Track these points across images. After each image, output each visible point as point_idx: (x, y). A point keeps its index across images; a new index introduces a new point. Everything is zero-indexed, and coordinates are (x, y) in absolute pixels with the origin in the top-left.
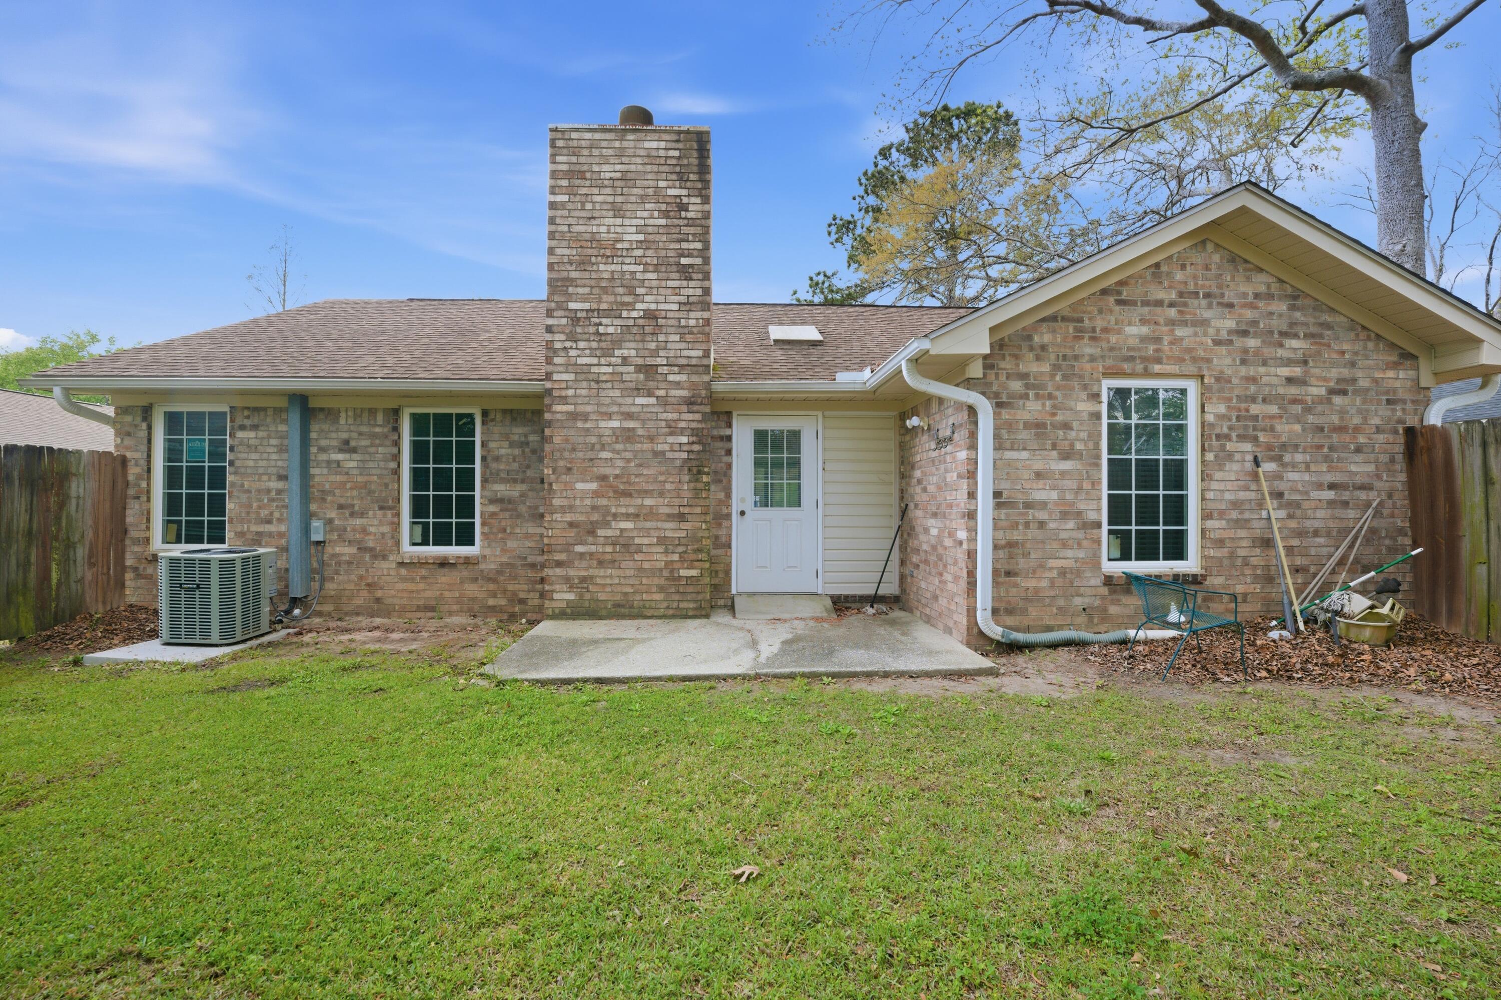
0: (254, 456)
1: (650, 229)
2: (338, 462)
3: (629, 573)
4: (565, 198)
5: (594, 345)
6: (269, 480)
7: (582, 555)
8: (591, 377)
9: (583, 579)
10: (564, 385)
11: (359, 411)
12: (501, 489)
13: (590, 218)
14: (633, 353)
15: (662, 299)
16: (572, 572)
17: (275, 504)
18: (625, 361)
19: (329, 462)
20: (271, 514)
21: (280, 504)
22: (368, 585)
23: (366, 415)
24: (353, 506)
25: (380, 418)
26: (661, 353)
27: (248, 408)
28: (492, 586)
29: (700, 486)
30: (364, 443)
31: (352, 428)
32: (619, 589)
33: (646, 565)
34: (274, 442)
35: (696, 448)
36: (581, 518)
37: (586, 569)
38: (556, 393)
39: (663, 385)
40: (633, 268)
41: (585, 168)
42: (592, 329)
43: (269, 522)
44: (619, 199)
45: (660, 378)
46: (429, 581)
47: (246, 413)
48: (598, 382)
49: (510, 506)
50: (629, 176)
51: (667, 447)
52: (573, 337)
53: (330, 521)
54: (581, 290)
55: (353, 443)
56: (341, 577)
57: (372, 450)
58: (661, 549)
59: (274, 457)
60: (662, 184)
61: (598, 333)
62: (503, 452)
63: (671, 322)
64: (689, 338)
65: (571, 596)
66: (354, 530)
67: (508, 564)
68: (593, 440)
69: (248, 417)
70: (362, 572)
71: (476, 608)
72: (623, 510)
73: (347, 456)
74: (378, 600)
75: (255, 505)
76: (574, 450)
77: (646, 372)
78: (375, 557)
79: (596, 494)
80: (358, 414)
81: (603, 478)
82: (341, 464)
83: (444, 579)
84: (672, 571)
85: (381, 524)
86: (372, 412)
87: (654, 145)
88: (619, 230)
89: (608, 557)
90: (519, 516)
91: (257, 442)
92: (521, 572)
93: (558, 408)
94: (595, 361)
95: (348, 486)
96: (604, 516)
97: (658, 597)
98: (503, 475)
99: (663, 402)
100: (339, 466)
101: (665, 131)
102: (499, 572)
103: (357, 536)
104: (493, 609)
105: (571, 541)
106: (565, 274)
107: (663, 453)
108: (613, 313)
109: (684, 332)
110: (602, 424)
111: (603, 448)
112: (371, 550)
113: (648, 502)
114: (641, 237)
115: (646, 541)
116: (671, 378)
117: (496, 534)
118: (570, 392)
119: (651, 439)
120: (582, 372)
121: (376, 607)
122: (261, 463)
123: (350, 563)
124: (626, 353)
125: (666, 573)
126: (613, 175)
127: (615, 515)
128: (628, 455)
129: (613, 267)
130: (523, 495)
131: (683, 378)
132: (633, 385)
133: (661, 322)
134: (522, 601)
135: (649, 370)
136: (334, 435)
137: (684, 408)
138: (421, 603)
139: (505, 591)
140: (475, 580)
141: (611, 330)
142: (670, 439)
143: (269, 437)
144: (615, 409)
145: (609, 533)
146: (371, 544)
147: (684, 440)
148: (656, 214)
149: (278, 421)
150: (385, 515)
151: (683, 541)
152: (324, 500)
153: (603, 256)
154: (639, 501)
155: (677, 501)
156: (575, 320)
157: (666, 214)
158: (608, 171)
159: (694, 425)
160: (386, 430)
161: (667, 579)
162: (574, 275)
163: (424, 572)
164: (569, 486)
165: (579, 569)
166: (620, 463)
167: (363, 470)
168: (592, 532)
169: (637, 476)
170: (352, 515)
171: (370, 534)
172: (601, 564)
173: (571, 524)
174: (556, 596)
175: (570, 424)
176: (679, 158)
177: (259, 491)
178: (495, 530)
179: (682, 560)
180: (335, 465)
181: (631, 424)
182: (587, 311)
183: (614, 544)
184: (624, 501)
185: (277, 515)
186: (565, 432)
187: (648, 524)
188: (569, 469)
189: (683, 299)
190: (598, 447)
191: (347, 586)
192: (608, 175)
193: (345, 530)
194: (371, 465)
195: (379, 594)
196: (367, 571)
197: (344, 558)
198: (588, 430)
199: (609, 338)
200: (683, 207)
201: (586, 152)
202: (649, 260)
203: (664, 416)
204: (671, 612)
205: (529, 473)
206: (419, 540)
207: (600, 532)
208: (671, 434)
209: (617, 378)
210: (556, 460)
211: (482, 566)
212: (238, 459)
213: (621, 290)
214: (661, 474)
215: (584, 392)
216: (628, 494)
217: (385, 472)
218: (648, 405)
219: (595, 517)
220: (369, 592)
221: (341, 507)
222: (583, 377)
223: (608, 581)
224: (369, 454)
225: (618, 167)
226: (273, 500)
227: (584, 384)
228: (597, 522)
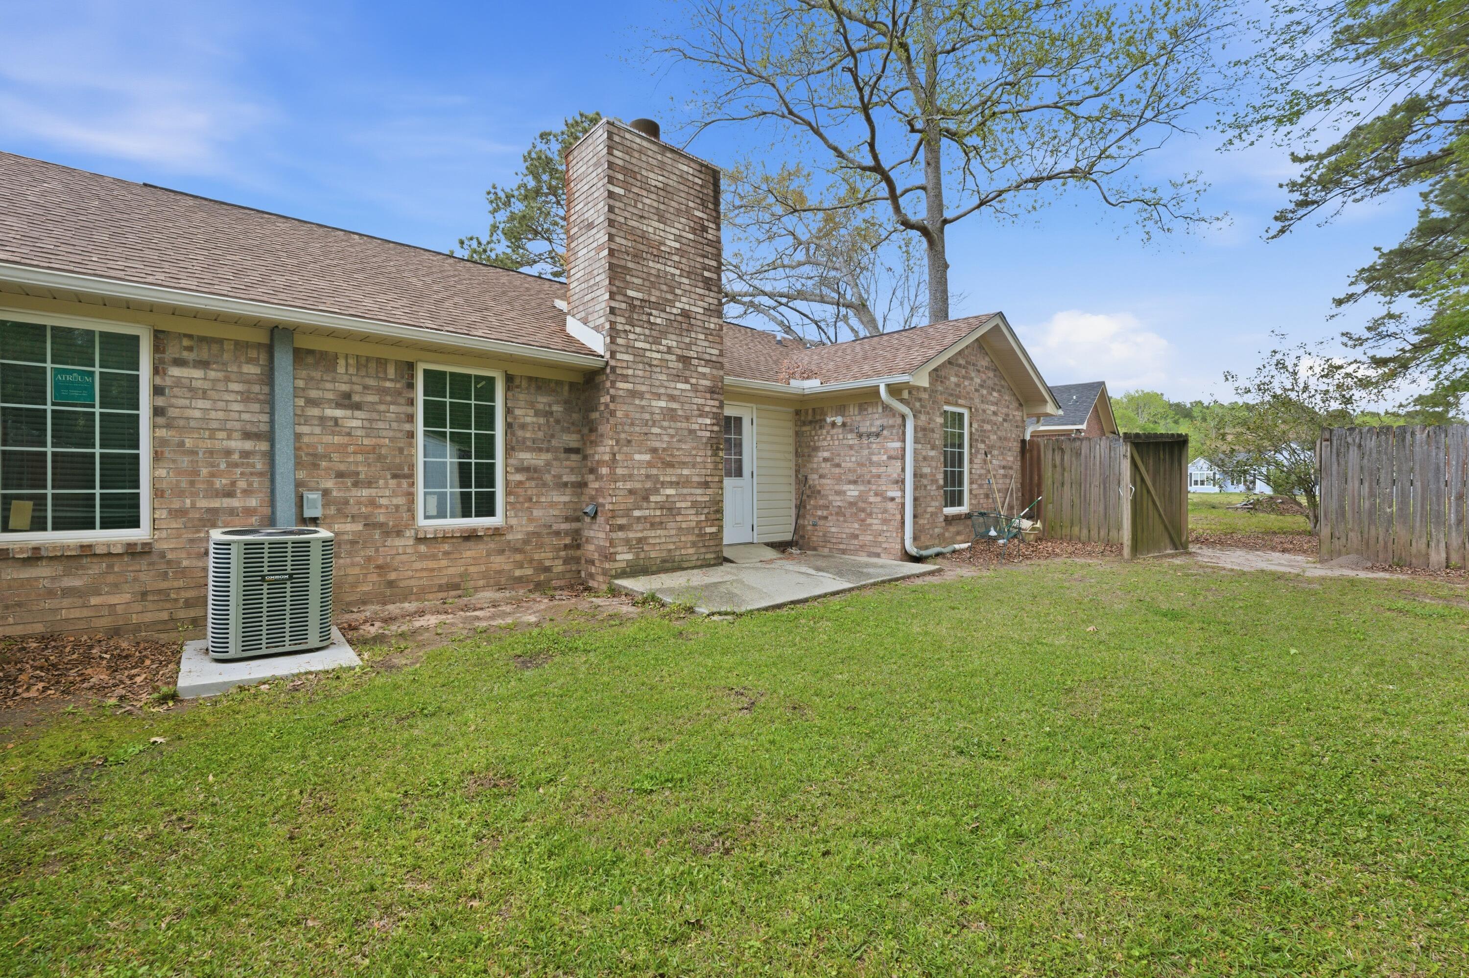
0: (200, 404)
1: (684, 241)
2: (336, 420)
3: (673, 532)
4: (621, 191)
5: (647, 332)
6: (229, 438)
7: (639, 518)
8: (646, 360)
9: (640, 540)
10: (625, 365)
11: (363, 361)
12: (527, 457)
13: (642, 217)
14: (674, 344)
15: (692, 302)
16: (631, 535)
17: (239, 471)
18: (669, 350)
19: (322, 419)
20: (233, 483)
21: (248, 470)
22: (379, 567)
23: (373, 365)
24: (358, 474)
25: (391, 372)
26: (694, 347)
27: (190, 337)
28: (518, 557)
29: (718, 459)
30: (370, 398)
31: (354, 379)
32: (664, 547)
33: (684, 525)
34: (234, 386)
35: (716, 428)
36: (638, 486)
37: (642, 531)
38: (619, 371)
39: (694, 375)
40: (672, 270)
41: (636, 169)
42: (645, 318)
43: (230, 494)
44: (662, 207)
45: (693, 368)
46: (452, 556)
47: (186, 342)
48: (651, 365)
49: (536, 475)
50: (669, 189)
51: (696, 427)
52: (630, 322)
53: (326, 493)
54: (636, 281)
55: (356, 398)
56: (341, 561)
57: (382, 408)
58: (693, 511)
59: (236, 407)
60: (691, 204)
61: (649, 322)
62: (528, 420)
63: (700, 323)
64: (710, 338)
65: (630, 557)
66: (359, 503)
67: (534, 533)
68: (647, 416)
69: (190, 349)
70: (371, 552)
71: (503, 581)
72: (668, 479)
73: (349, 413)
74: (391, 584)
75: (204, 471)
76: (632, 424)
77: (684, 362)
78: (387, 534)
79: (650, 465)
80: (362, 363)
81: (654, 451)
82: (340, 421)
83: (468, 554)
84: (701, 529)
85: (395, 494)
86: (382, 363)
87: (685, 168)
88: (662, 234)
89: (658, 520)
90: (545, 485)
91: (207, 385)
92: (547, 540)
93: (620, 385)
94: (648, 346)
95: (351, 449)
96: (655, 484)
97: (691, 551)
98: (529, 443)
99: (695, 388)
100: (336, 424)
101: (692, 160)
102: (526, 542)
103: (363, 509)
104: (520, 580)
105: (630, 506)
106: (622, 263)
107: (695, 431)
108: (660, 306)
109: (708, 333)
110: (654, 403)
111: (654, 425)
112: (382, 525)
113: (686, 472)
114: (677, 245)
115: (683, 505)
116: (700, 369)
117: (523, 503)
118: (630, 372)
119: (687, 419)
120: (639, 354)
121: (388, 592)
122: (213, 415)
123: (353, 543)
124: (670, 343)
125: (696, 531)
126: (657, 183)
127: (663, 483)
128: (672, 432)
129: (659, 266)
130: (548, 464)
131: (706, 370)
132: (674, 372)
133: (693, 321)
134: (548, 569)
135: (685, 360)
136: (329, 386)
137: (708, 396)
138: (444, 581)
139: (531, 561)
140: (501, 552)
141: (659, 321)
142: (700, 420)
143: (227, 380)
144: (662, 391)
145: (658, 498)
146: (382, 519)
147: (708, 421)
148: (687, 228)
149: (243, 359)
150: (399, 485)
151: (708, 504)
152: (316, 466)
153: (652, 254)
154: (679, 471)
155: (704, 472)
156: (632, 307)
157: (693, 231)
158: (655, 179)
159: (715, 410)
160: (398, 386)
161: (698, 535)
162: (630, 265)
163: (446, 547)
164: (629, 457)
165: (636, 531)
166: (666, 438)
167: (369, 431)
168: (646, 499)
169: (678, 449)
170: (356, 484)
171: (380, 506)
172: (653, 525)
173: (631, 492)
174: (618, 557)
175: (629, 400)
176: (701, 186)
177: (211, 453)
178: (521, 499)
179: (707, 520)
180: (332, 423)
181: (674, 405)
182: (642, 300)
183: (661, 509)
184: (669, 471)
185: (242, 484)
186: (625, 407)
187: (685, 491)
188: (629, 442)
189: (706, 305)
190: (650, 423)
191: (350, 571)
192: (654, 183)
193: (347, 503)
194: (381, 425)
195: (393, 576)
196: (377, 550)
197: (346, 537)
198: (643, 407)
199: (658, 328)
200: (704, 229)
201: (636, 155)
202: (683, 267)
203: (695, 400)
204: (699, 563)
205: (554, 442)
206: (434, 512)
207: (653, 498)
208: (700, 416)
209: (664, 364)
210: (618, 433)
211: (509, 537)
212: (172, 406)
213: (664, 288)
214: (694, 449)
215: (640, 373)
216: (671, 465)
217: (399, 435)
218: (685, 390)
219: (648, 485)
220: (379, 575)
221: (340, 475)
222: (638, 359)
223: (658, 541)
224: (379, 412)
225: (661, 178)
226: (236, 465)
227: (641, 366)
228: (649, 489)
